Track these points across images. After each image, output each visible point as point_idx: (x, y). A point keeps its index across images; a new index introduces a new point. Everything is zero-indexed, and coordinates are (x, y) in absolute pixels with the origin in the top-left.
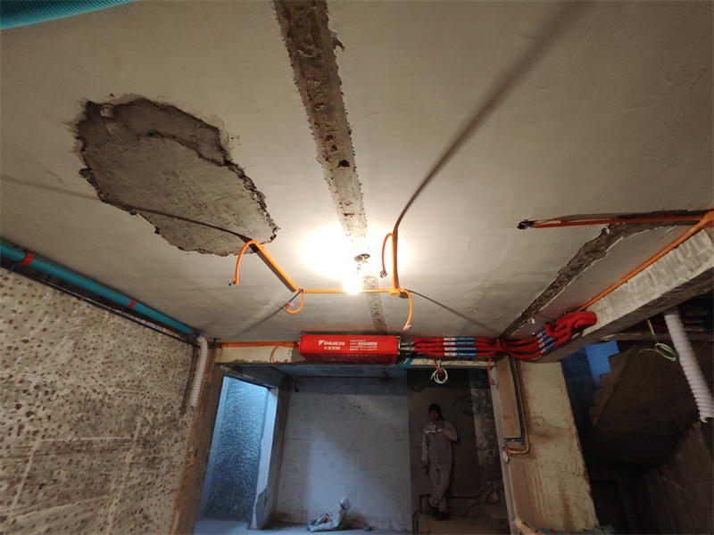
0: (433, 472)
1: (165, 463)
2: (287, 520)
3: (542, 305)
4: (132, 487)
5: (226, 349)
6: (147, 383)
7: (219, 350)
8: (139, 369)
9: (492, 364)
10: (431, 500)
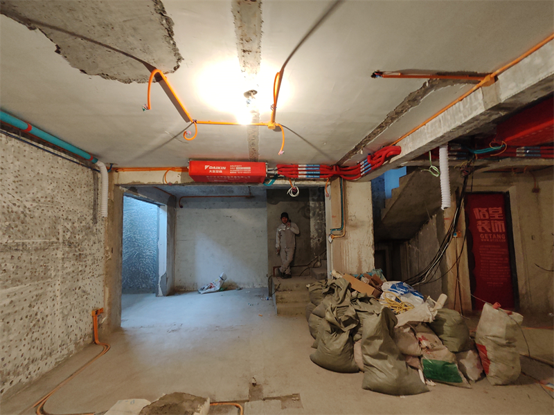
0: (283, 253)
1: (90, 258)
2: (183, 290)
3: (370, 140)
4: (68, 274)
5: (121, 173)
6: (59, 198)
7: (115, 174)
8: (49, 188)
9: (329, 183)
10: (281, 269)
